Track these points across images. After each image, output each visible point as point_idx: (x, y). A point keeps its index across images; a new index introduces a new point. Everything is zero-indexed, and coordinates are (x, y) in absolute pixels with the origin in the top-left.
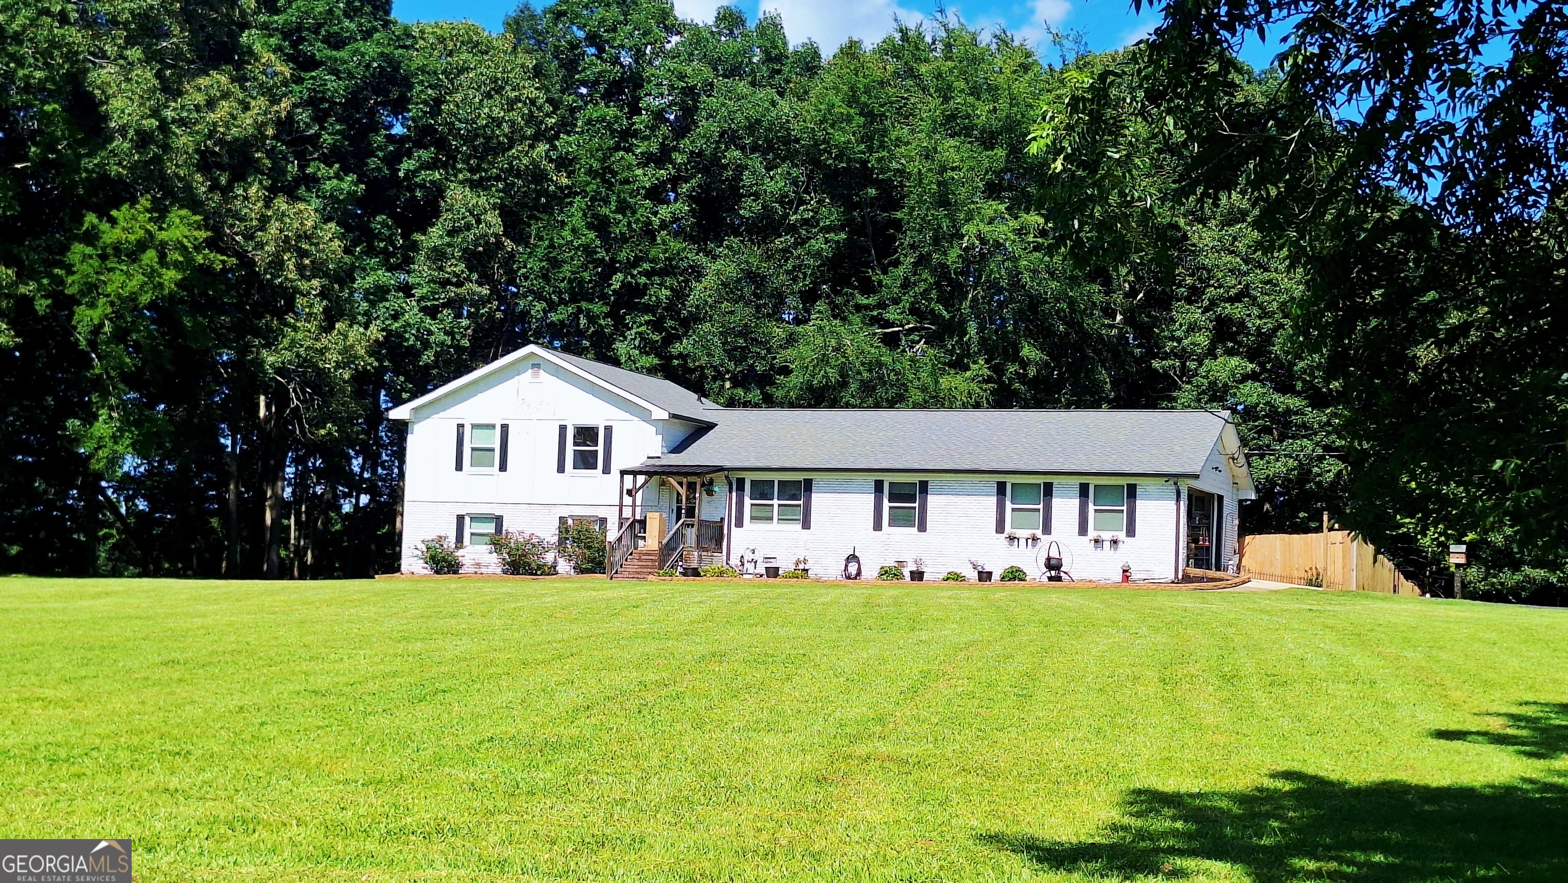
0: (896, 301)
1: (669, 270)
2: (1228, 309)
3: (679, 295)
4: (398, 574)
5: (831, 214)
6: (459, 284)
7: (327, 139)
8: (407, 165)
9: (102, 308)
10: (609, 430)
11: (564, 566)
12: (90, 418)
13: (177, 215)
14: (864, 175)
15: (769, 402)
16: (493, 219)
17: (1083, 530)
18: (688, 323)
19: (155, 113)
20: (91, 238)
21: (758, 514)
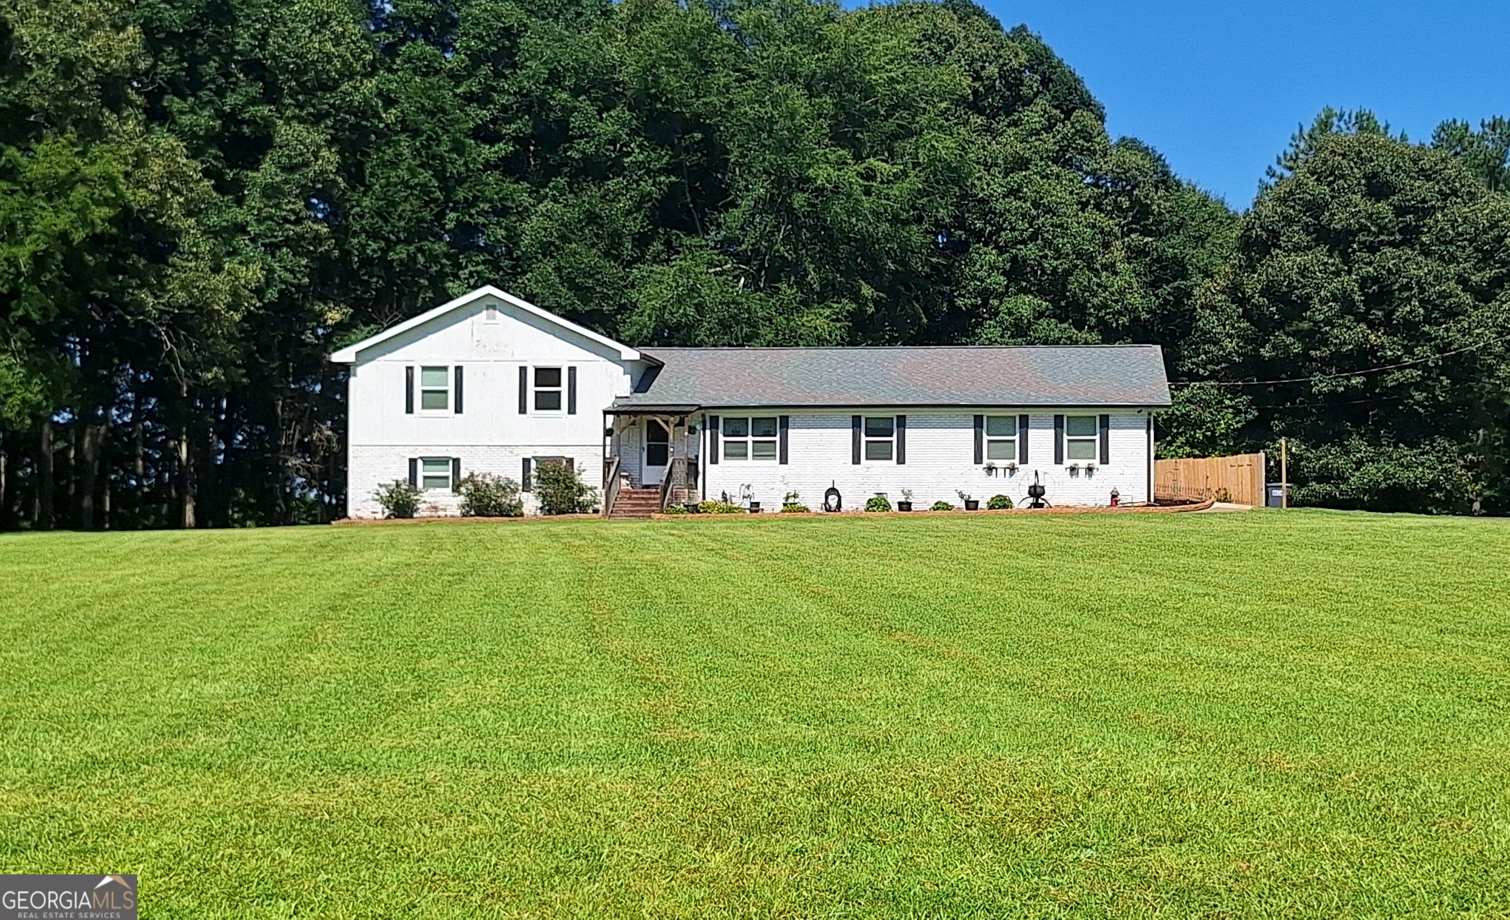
2: (1021, 251)
4: (345, 520)
5: (661, 159)
6: (298, 221)
10: (572, 370)
11: (532, 507)
16: (326, 154)
17: (1059, 460)
21: (734, 451)
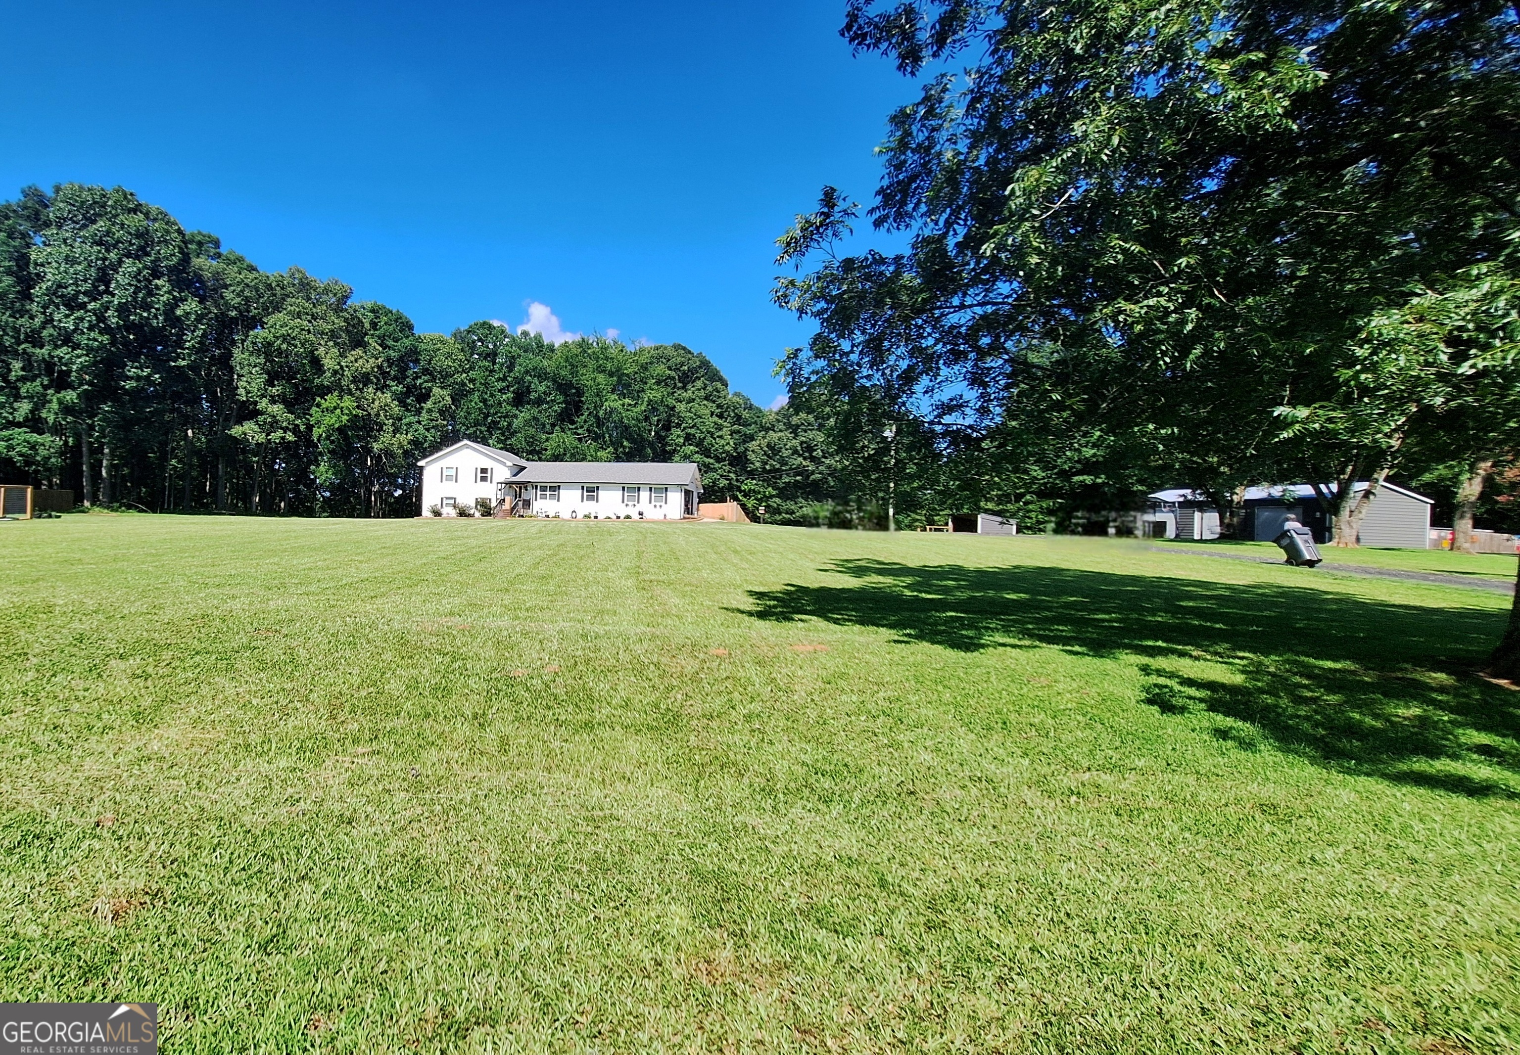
0: (582, 427)
1: (506, 416)
2: (689, 431)
3: (510, 425)
4: (421, 517)
5: (561, 398)
6: (437, 421)
7: (393, 373)
8: (419, 381)
9: (323, 428)
10: (492, 469)
11: (477, 514)
12: (318, 465)
13: (346, 397)
14: (570, 385)
15: (540, 460)
16: (448, 398)
17: (650, 502)
18: (513, 434)
19: (339, 364)
20: (318, 406)
21: (542, 497)
